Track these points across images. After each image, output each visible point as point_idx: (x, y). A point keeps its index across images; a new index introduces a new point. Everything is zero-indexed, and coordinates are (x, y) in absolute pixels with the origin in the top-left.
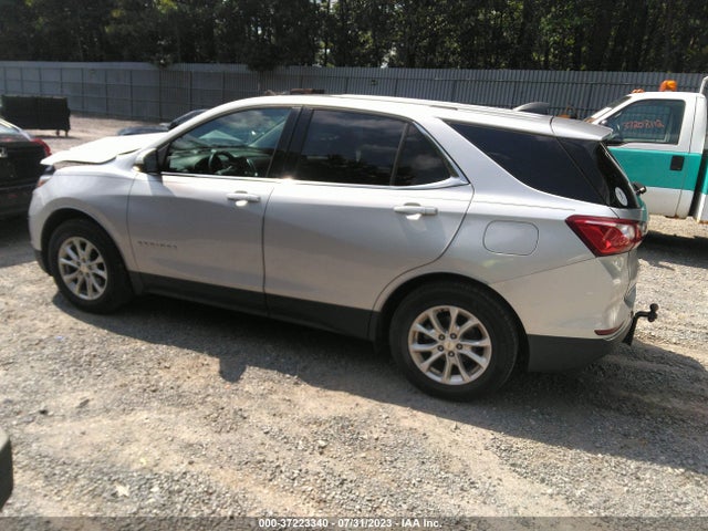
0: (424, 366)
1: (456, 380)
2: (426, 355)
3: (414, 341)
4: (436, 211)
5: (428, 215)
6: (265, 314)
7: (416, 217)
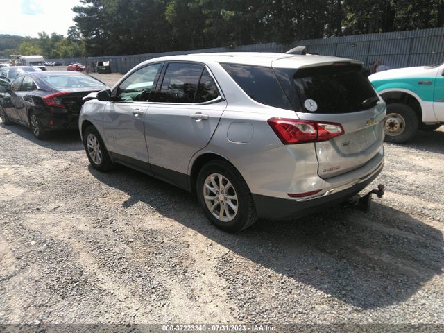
0: (211, 209)
1: (225, 220)
2: (213, 202)
3: (207, 194)
4: (208, 117)
5: (204, 119)
6: (152, 175)
7: (199, 121)
